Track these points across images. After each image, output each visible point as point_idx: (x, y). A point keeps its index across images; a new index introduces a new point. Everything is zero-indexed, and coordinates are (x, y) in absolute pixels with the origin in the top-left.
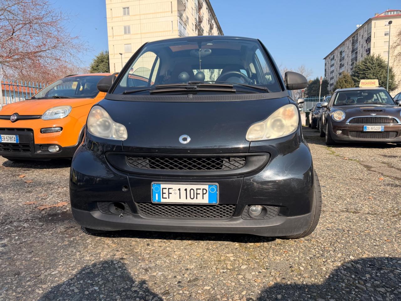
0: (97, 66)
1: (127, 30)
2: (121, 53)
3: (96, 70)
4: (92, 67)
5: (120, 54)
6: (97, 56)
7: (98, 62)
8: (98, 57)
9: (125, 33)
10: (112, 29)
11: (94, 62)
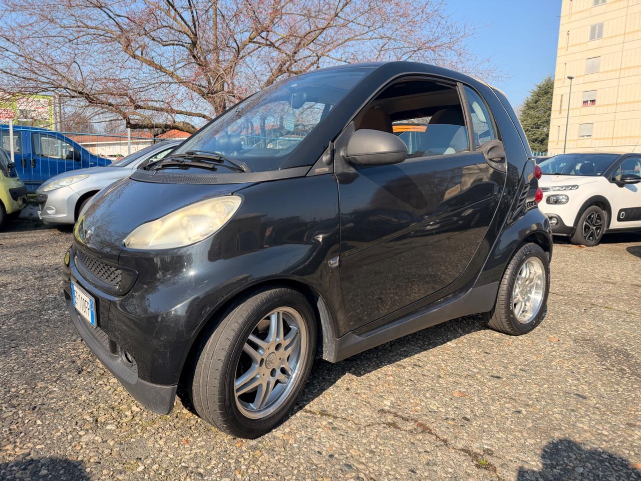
0: (536, 102)
1: (596, 32)
2: (571, 75)
3: (532, 108)
4: (527, 104)
5: (568, 77)
6: (539, 85)
7: (538, 95)
8: (540, 87)
9: (592, 38)
10: (568, 34)
11: (533, 96)
